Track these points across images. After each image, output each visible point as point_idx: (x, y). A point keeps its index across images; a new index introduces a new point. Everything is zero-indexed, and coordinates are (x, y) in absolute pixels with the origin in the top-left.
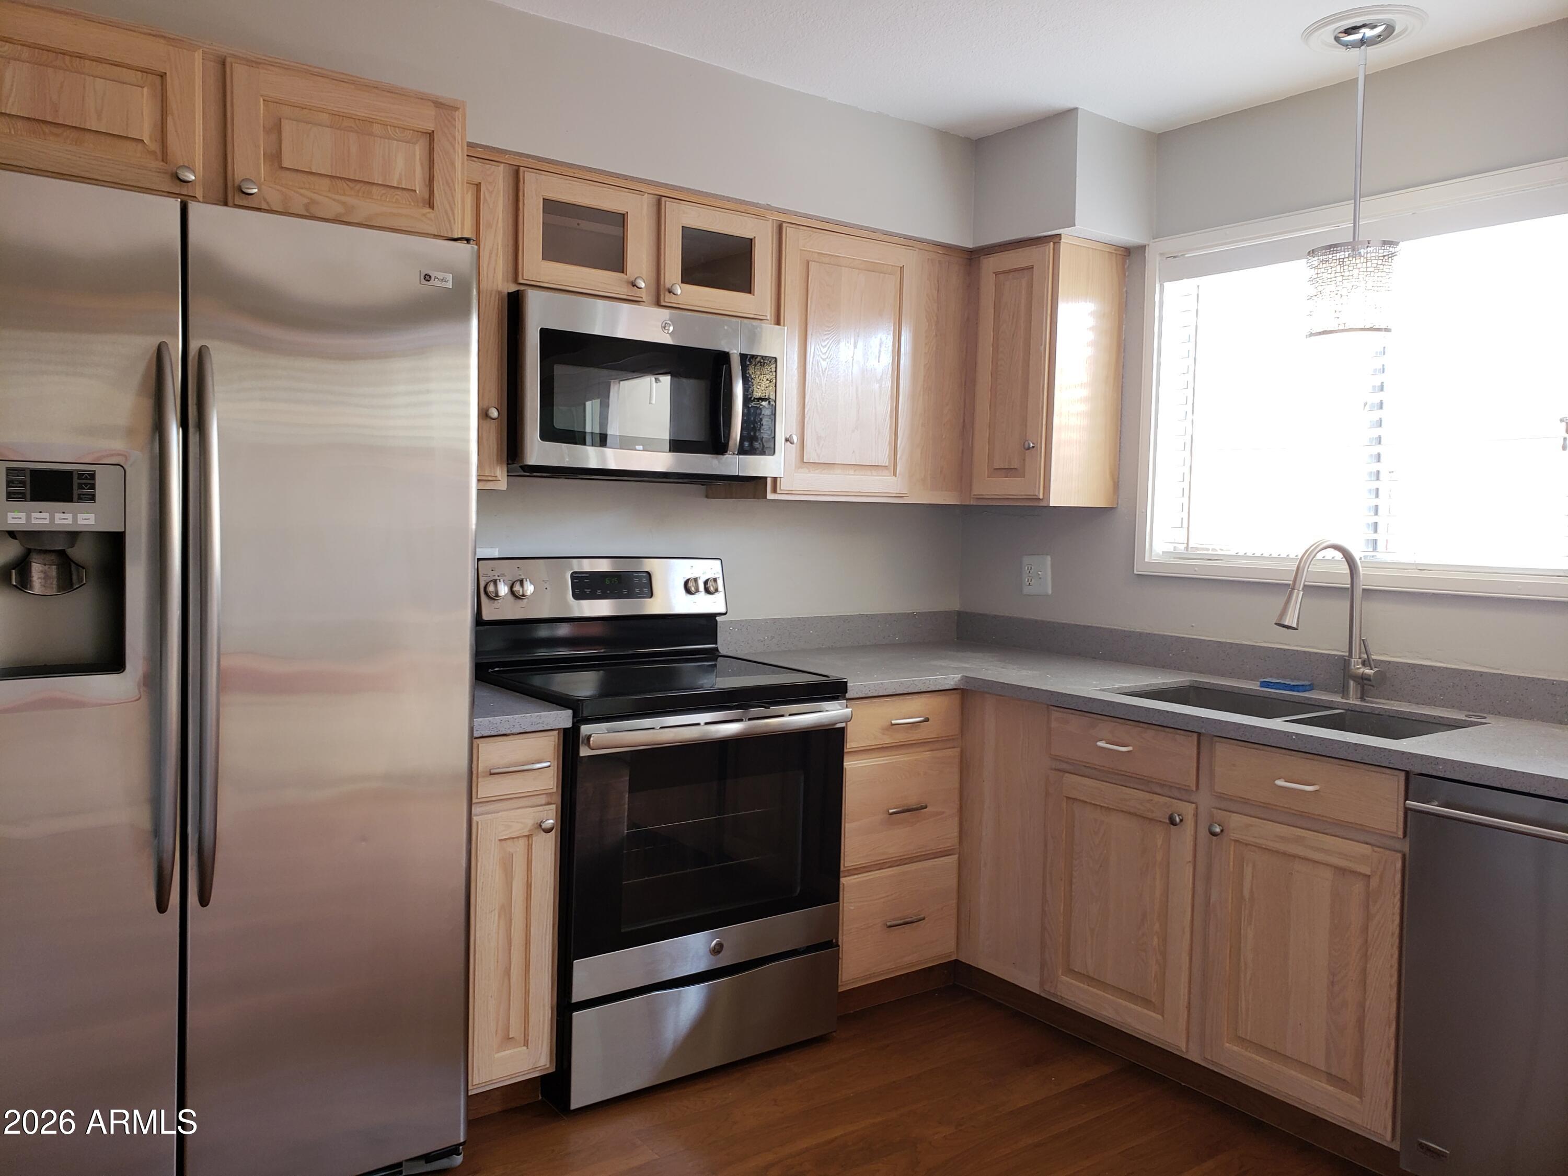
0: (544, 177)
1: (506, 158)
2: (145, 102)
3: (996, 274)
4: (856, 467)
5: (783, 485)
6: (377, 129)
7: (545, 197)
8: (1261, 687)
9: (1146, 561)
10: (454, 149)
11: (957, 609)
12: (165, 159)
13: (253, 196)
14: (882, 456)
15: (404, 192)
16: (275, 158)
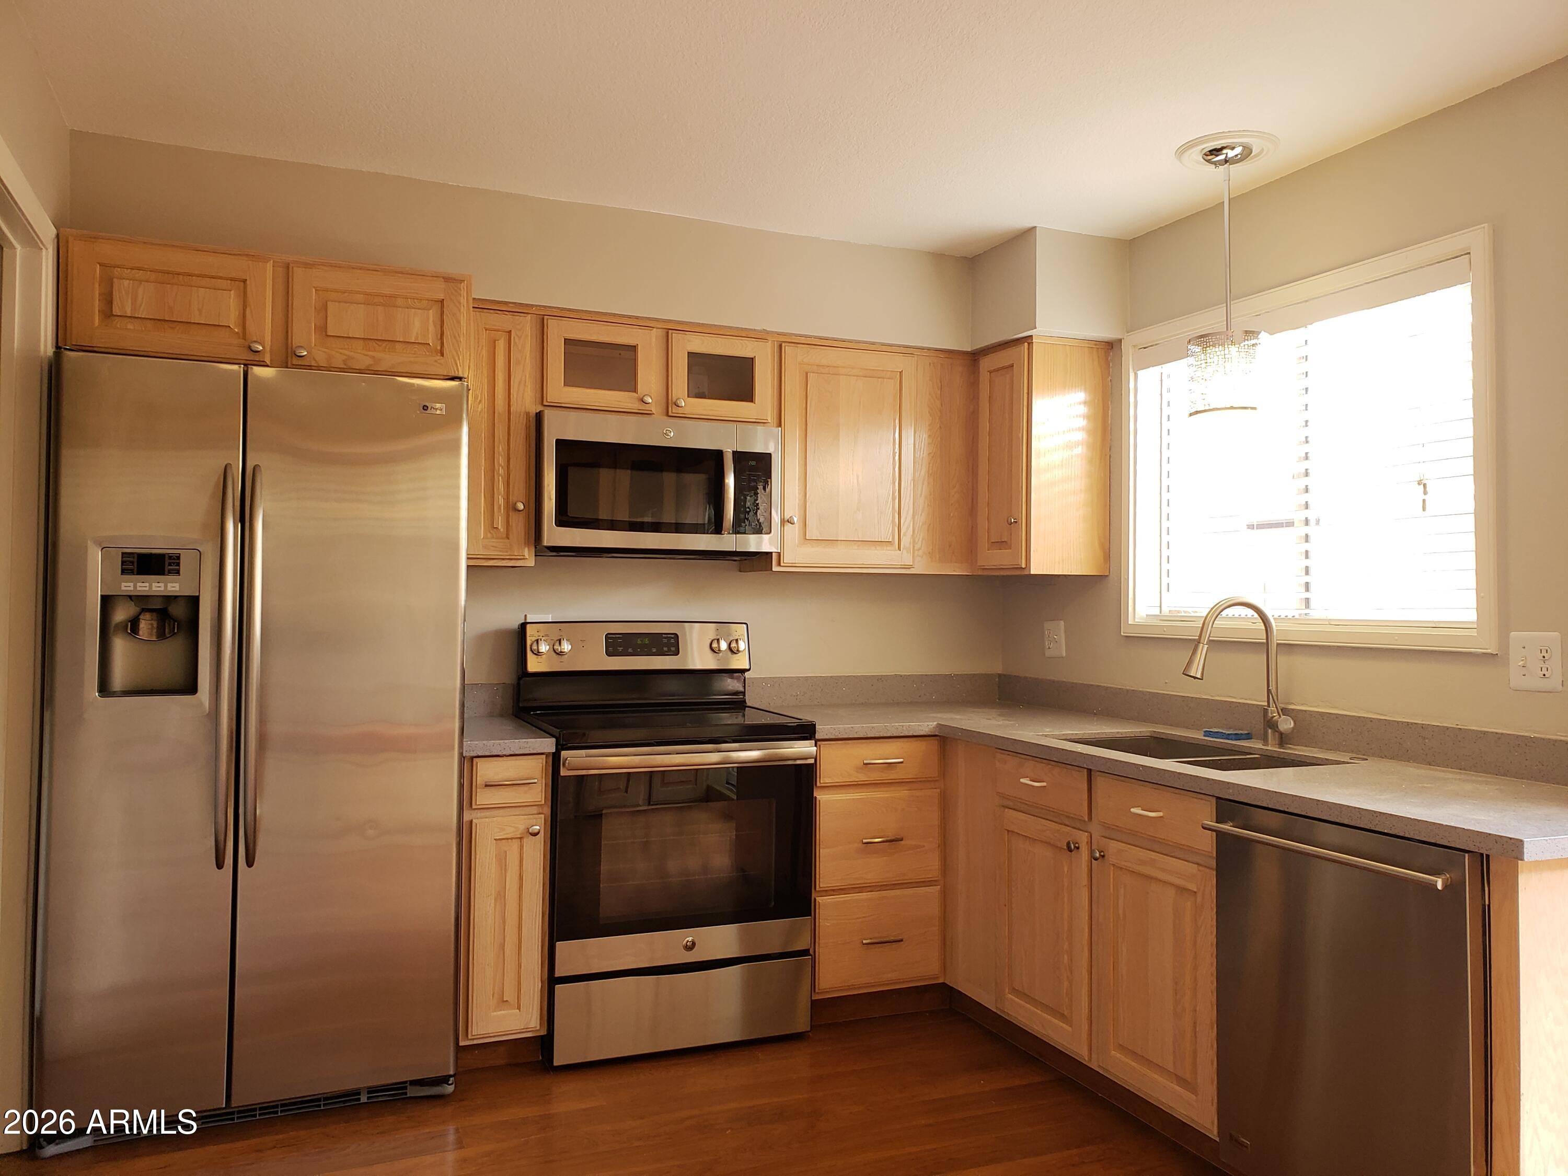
0: (565, 322)
1: (534, 310)
2: (232, 301)
3: (990, 372)
4: (860, 543)
5: (787, 559)
6: (400, 302)
7: (566, 338)
8: (1204, 736)
9: (1129, 623)
10: (460, 311)
11: (999, 672)
12: (244, 338)
13: (303, 358)
14: (885, 532)
15: (420, 346)
16: (322, 329)
